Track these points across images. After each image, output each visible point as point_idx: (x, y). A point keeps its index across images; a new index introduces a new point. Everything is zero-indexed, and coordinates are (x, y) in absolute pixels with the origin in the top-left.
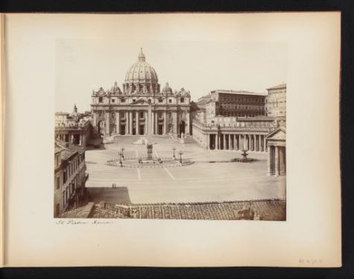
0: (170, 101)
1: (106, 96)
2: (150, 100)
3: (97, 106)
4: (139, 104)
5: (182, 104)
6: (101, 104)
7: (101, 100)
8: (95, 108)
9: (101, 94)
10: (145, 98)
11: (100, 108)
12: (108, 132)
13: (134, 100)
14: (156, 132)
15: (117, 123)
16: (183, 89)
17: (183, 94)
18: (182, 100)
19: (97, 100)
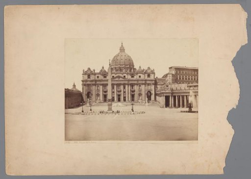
0: (140, 77)
1: (92, 74)
2: (125, 76)
3: (86, 81)
4: (117, 79)
5: (149, 79)
6: (89, 79)
7: (89, 76)
8: (84, 83)
9: (89, 72)
10: (121, 75)
11: (88, 83)
12: (94, 100)
13: (113, 77)
14: (129, 99)
15: (101, 93)
16: (149, 68)
17: (149, 71)
18: (149, 76)
19: (86, 77)
